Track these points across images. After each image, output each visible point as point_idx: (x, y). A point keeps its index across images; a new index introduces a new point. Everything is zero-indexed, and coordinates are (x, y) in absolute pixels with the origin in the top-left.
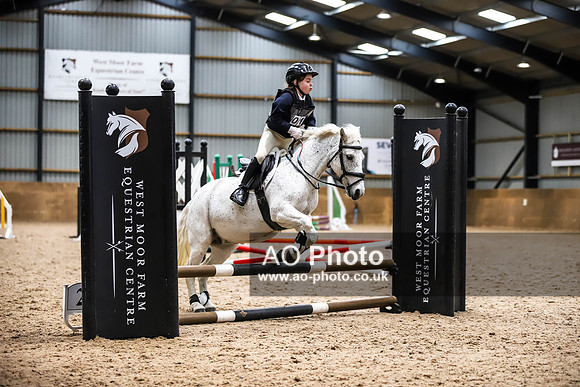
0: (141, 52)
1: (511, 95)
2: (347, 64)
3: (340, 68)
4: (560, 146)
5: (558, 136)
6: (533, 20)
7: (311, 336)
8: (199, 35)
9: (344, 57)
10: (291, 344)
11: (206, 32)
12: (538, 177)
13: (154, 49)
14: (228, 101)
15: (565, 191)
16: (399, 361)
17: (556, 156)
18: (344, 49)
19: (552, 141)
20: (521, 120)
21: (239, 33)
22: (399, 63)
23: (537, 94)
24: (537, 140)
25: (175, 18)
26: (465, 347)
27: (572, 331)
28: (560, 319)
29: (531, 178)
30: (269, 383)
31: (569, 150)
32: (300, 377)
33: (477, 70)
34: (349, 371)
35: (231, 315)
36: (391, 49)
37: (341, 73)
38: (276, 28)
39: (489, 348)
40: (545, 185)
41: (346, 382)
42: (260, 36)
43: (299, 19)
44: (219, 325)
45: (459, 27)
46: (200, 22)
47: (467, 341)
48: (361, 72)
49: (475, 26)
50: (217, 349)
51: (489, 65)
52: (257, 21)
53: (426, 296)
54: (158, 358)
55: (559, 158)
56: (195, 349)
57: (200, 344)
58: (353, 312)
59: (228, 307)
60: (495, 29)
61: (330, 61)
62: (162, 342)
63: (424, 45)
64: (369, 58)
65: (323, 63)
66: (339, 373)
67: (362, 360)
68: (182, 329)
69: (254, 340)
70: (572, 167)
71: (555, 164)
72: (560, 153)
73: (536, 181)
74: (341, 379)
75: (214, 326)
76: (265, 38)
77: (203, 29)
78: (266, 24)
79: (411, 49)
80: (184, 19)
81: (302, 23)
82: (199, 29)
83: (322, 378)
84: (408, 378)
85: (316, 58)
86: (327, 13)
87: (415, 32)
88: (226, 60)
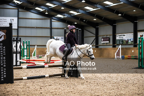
0: (6, 17)
1: (92, 27)
2: (54, 19)
3: (53, 20)
4: (103, 38)
5: (103, 36)
6: (97, 9)
7: (45, 83)
8: (20, 13)
9: (53, 18)
10: (40, 85)
11: (21, 12)
12: (98, 45)
13: (9, 16)
14: (27, 28)
15: (105, 48)
16: (65, 88)
17: (102, 40)
18: (53, 16)
19: (102, 37)
20: (94, 32)
21: (29, 12)
22: (66, 19)
23: (98, 26)
24: (98, 37)
25: (14, 9)
26: (81, 85)
27: (105, 81)
28: (103, 78)
29: (97, 45)
30: (35, 94)
31: (106, 39)
32: (42, 92)
33: (84, 21)
34: (53, 91)
35: (26, 78)
36: (64, 16)
37: (53, 22)
38: (37, 11)
39: (86, 85)
40: (100, 47)
41: (53, 93)
42: (34, 13)
43: (43, 9)
44: (23, 80)
45: (80, 11)
46: (20, 10)
47: (81, 83)
48: (57, 21)
49: (84, 11)
50: (23, 86)
51: (87, 19)
52: (33, 10)
53: (72, 73)
54: (9, 88)
55: (103, 41)
56: (17, 86)
57: (19, 85)
58: (55, 77)
59: (26, 76)
60: (88, 11)
61: (50, 19)
62: (10, 85)
63: (72, 15)
64: (59, 18)
65: (49, 19)
66: (51, 91)
67: (57, 88)
68: (14, 81)
69: (31, 84)
70: (106, 43)
71: (102, 42)
72: (103, 40)
73: (98, 46)
74: (51, 93)
75: (22, 80)
76: (35, 13)
77: (21, 11)
78: (35, 10)
79: (69, 16)
80: (16, 9)
81: (44, 10)
82: (20, 11)
83: (47, 92)
84: (67, 92)
85: (47, 18)
86: (49, 8)
87: (70, 12)
88: (26, 18)
